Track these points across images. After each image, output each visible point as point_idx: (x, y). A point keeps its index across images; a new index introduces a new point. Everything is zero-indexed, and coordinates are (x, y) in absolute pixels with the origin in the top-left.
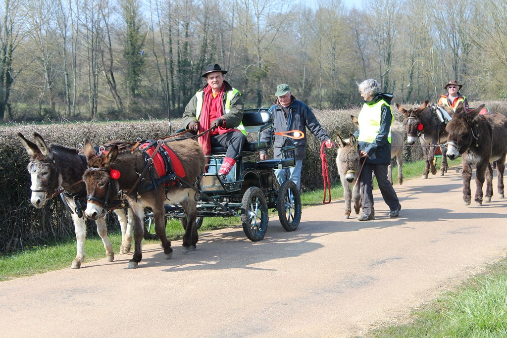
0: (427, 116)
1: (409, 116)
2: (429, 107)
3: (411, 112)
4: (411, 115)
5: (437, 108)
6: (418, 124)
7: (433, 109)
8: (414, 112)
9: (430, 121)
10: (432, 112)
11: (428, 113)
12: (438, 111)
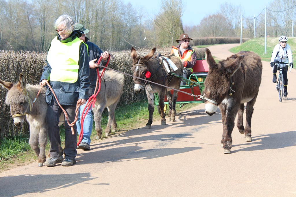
0: (154, 66)
1: (137, 63)
2: (156, 57)
3: (139, 59)
4: (139, 62)
5: (164, 59)
6: (146, 72)
7: (159, 60)
8: (142, 59)
9: (157, 71)
10: (159, 63)
11: (155, 64)
12: (164, 62)
